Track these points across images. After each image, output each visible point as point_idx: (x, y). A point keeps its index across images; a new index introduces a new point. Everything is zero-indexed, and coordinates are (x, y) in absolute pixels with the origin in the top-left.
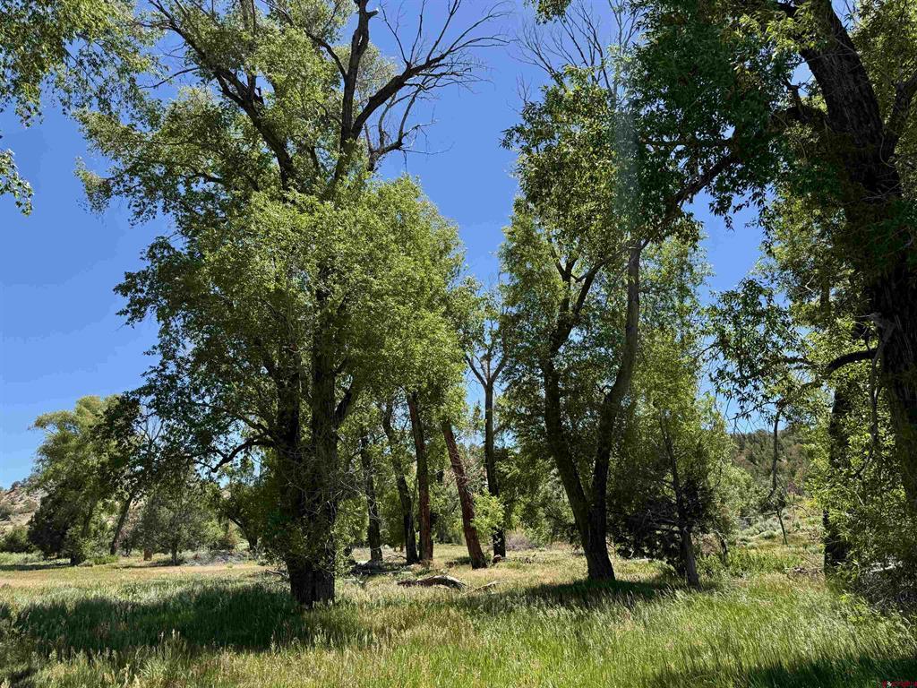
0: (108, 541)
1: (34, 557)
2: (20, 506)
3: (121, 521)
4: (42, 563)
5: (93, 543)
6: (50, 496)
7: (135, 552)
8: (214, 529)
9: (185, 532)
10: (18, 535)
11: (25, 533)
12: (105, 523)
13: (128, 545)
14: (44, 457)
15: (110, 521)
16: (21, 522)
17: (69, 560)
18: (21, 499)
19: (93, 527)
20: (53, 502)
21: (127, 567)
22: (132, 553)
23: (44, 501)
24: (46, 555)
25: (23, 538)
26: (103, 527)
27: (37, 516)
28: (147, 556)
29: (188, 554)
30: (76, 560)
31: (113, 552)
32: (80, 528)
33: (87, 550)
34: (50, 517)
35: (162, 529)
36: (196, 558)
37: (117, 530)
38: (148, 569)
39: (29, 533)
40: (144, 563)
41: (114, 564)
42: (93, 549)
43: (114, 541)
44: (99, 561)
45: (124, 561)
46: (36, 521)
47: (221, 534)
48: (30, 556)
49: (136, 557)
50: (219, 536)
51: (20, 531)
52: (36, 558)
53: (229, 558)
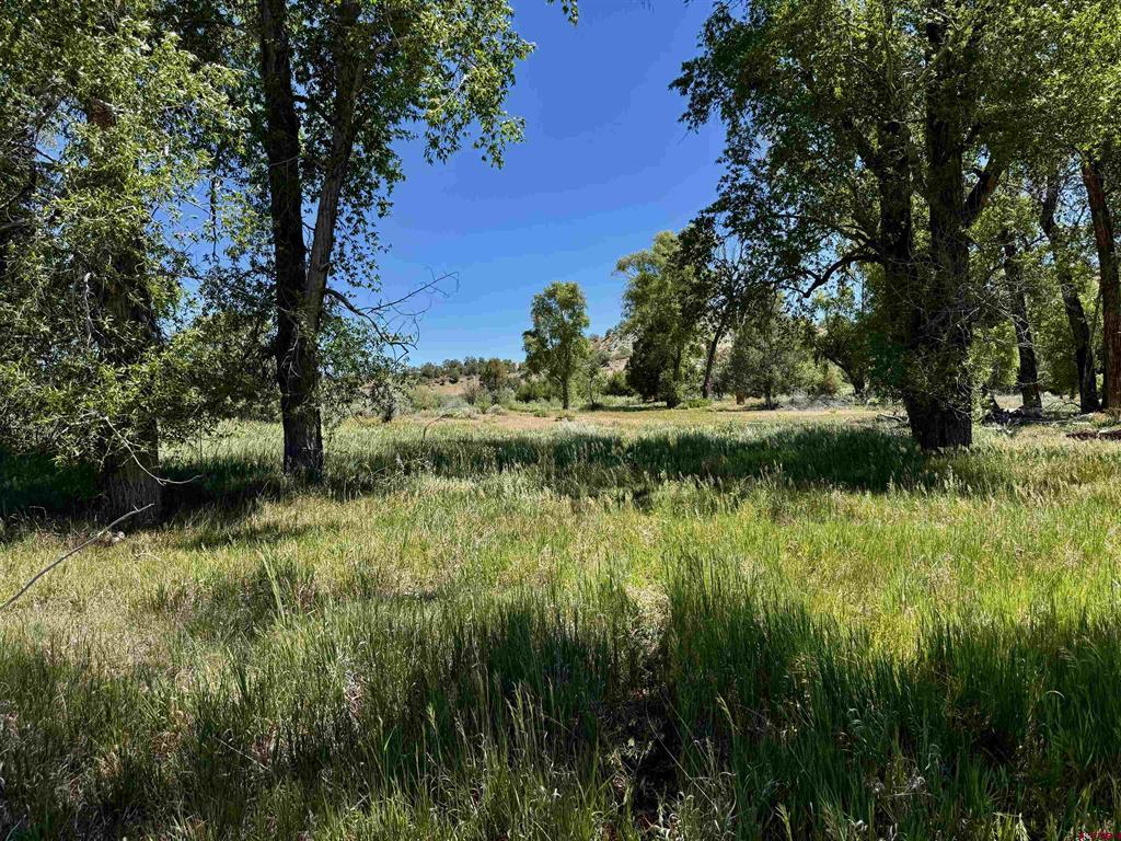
0: (699, 385)
1: (634, 400)
2: (615, 352)
3: (710, 364)
4: (643, 406)
5: (685, 386)
6: (640, 340)
7: (727, 396)
8: (810, 371)
9: (778, 374)
10: (618, 379)
11: (624, 378)
12: (694, 367)
13: (720, 389)
14: (630, 302)
15: (699, 364)
16: (618, 369)
17: (665, 404)
18: (616, 346)
19: (683, 370)
20: (643, 346)
21: (721, 411)
22: (724, 397)
23: (635, 346)
24: (645, 398)
25: (623, 382)
26: (692, 370)
27: (632, 360)
28: (740, 400)
29: (783, 398)
30: (672, 403)
31: (705, 396)
32: (671, 371)
33: (680, 393)
34: (642, 361)
35: (753, 371)
36: (792, 402)
37: (707, 373)
38: (742, 413)
39: (627, 376)
40: (737, 407)
41: (708, 408)
42: (685, 392)
43: (705, 385)
44: (693, 404)
45: (717, 405)
46: (632, 366)
47: (819, 377)
48: (631, 399)
49: (729, 400)
50: (816, 379)
51: (619, 375)
52: (636, 401)
53: (831, 402)
